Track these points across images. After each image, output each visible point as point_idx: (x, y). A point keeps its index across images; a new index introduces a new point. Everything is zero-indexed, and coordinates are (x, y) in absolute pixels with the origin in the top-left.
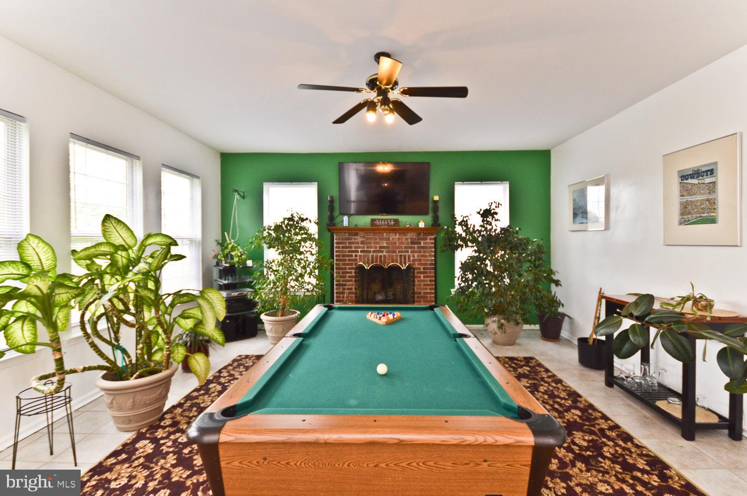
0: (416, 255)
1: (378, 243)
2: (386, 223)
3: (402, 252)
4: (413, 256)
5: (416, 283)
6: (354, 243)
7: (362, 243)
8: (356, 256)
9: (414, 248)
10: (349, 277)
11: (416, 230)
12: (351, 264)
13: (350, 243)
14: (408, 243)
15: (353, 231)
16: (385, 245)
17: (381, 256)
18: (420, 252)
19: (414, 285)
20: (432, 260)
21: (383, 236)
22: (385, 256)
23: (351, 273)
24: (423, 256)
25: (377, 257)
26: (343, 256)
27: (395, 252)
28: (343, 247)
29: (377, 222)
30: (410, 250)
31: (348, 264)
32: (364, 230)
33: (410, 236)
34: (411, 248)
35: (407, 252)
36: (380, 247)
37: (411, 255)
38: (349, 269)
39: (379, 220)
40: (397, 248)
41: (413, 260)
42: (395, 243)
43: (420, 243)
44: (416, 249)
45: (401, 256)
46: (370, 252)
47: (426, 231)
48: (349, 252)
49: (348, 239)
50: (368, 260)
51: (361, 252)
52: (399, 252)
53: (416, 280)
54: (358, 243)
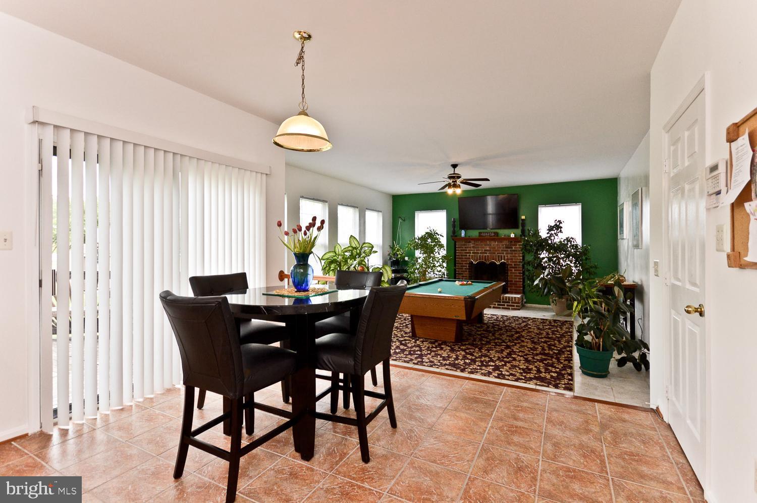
0: (509, 256)
1: (483, 247)
2: (489, 235)
3: (499, 253)
4: (507, 256)
5: (509, 274)
6: (468, 247)
7: (473, 247)
8: (469, 256)
9: (508, 251)
10: (465, 269)
11: (508, 238)
12: (466, 261)
13: (465, 247)
14: (504, 248)
15: (467, 240)
16: (488, 249)
17: (485, 256)
18: (512, 254)
19: (508, 276)
20: (520, 259)
21: (487, 243)
22: (488, 256)
23: (466, 266)
24: (514, 256)
25: (483, 256)
26: (462, 255)
27: (495, 253)
28: (461, 250)
29: (483, 234)
30: (505, 252)
31: (465, 261)
32: (475, 240)
33: (505, 243)
34: (505, 251)
35: (503, 253)
36: (485, 250)
37: (506, 255)
38: (465, 264)
39: (484, 233)
40: (496, 251)
41: (507, 259)
42: (495, 248)
43: (512, 248)
44: (509, 252)
45: (499, 256)
46: (478, 253)
47: (516, 240)
48: (465, 253)
49: (465, 245)
50: (477, 258)
51: (473, 253)
52: (498, 253)
53: (509, 272)
54: (470, 248)
